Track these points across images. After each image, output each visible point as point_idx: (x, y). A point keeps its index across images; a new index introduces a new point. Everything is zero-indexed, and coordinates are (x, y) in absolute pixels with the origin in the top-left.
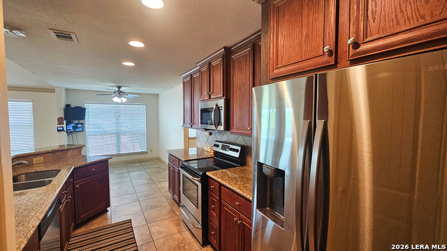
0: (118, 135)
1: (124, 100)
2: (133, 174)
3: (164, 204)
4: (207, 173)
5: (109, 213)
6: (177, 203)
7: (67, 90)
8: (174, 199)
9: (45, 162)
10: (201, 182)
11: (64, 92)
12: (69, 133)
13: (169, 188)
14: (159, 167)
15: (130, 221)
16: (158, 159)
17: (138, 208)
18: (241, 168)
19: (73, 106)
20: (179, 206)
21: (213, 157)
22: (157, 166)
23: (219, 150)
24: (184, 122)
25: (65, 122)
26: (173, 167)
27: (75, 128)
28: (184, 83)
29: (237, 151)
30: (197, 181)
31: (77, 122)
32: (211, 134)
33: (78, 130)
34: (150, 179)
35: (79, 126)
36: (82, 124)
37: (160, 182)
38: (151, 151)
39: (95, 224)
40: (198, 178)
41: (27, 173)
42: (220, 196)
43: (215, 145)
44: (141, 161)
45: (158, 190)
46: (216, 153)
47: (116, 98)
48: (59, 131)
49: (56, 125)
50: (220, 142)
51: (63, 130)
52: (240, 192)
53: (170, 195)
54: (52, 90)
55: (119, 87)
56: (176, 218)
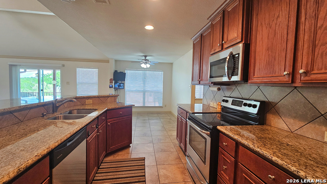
0: (144, 92)
1: (148, 66)
2: (152, 121)
3: (172, 150)
4: (219, 127)
5: (131, 148)
6: (183, 151)
7: (116, 61)
8: (180, 147)
9: (93, 104)
10: (211, 135)
11: (114, 62)
12: (116, 89)
13: (177, 137)
14: (170, 119)
15: (144, 159)
16: (170, 113)
17: (151, 149)
18: (260, 126)
19: (119, 71)
20: (186, 155)
21: (220, 113)
22: (169, 118)
23: (229, 105)
24: (192, 80)
25: (114, 82)
26: (181, 119)
27: (119, 86)
28: (194, 44)
29: (255, 106)
30: (205, 133)
31: (120, 82)
32: (219, 89)
33: (121, 87)
34: (163, 127)
35: (122, 85)
36: (123, 84)
37: (170, 130)
38: (165, 106)
39: (120, 156)
40: (207, 131)
41: (78, 109)
42: (236, 157)
43: (224, 101)
44: (158, 113)
45: (168, 137)
46: (224, 109)
47: (143, 64)
48: (110, 87)
49: (108, 83)
50: (230, 97)
51: (112, 87)
52: (280, 162)
53: (177, 142)
54: (107, 61)
55: (146, 57)
56: (182, 165)
